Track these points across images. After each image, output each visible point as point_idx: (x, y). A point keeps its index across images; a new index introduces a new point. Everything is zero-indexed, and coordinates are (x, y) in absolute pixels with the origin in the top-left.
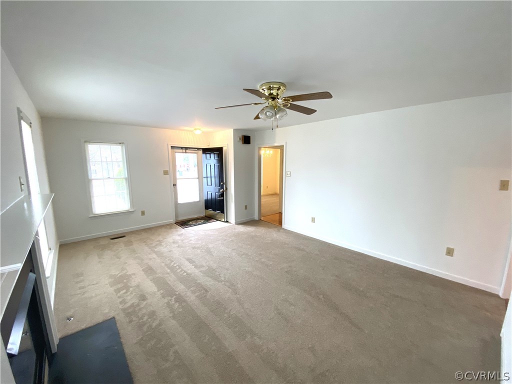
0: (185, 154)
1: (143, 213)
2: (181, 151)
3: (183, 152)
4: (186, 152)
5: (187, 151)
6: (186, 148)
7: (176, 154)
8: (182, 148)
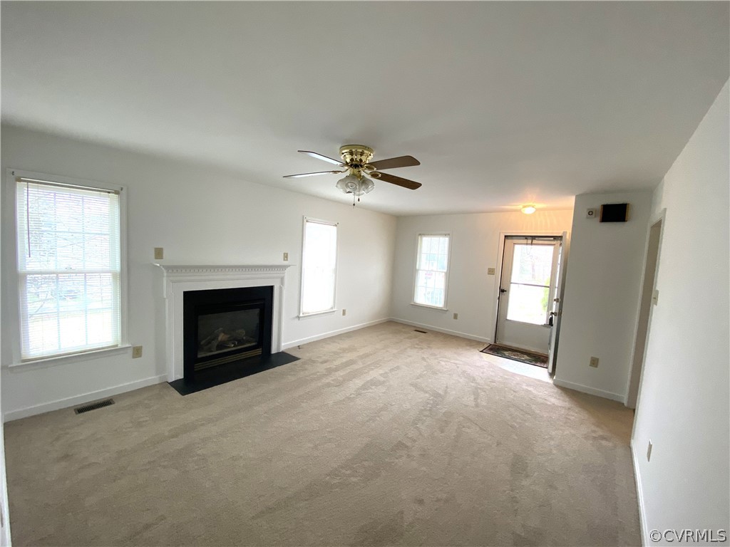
0: (529, 247)
1: (456, 316)
2: (525, 241)
3: (527, 244)
4: (532, 244)
5: (534, 242)
6: (533, 238)
7: (516, 246)
8: (526, 237)
